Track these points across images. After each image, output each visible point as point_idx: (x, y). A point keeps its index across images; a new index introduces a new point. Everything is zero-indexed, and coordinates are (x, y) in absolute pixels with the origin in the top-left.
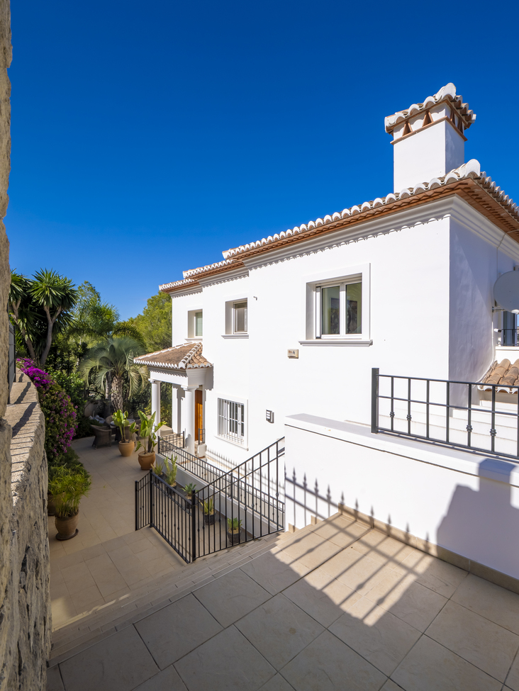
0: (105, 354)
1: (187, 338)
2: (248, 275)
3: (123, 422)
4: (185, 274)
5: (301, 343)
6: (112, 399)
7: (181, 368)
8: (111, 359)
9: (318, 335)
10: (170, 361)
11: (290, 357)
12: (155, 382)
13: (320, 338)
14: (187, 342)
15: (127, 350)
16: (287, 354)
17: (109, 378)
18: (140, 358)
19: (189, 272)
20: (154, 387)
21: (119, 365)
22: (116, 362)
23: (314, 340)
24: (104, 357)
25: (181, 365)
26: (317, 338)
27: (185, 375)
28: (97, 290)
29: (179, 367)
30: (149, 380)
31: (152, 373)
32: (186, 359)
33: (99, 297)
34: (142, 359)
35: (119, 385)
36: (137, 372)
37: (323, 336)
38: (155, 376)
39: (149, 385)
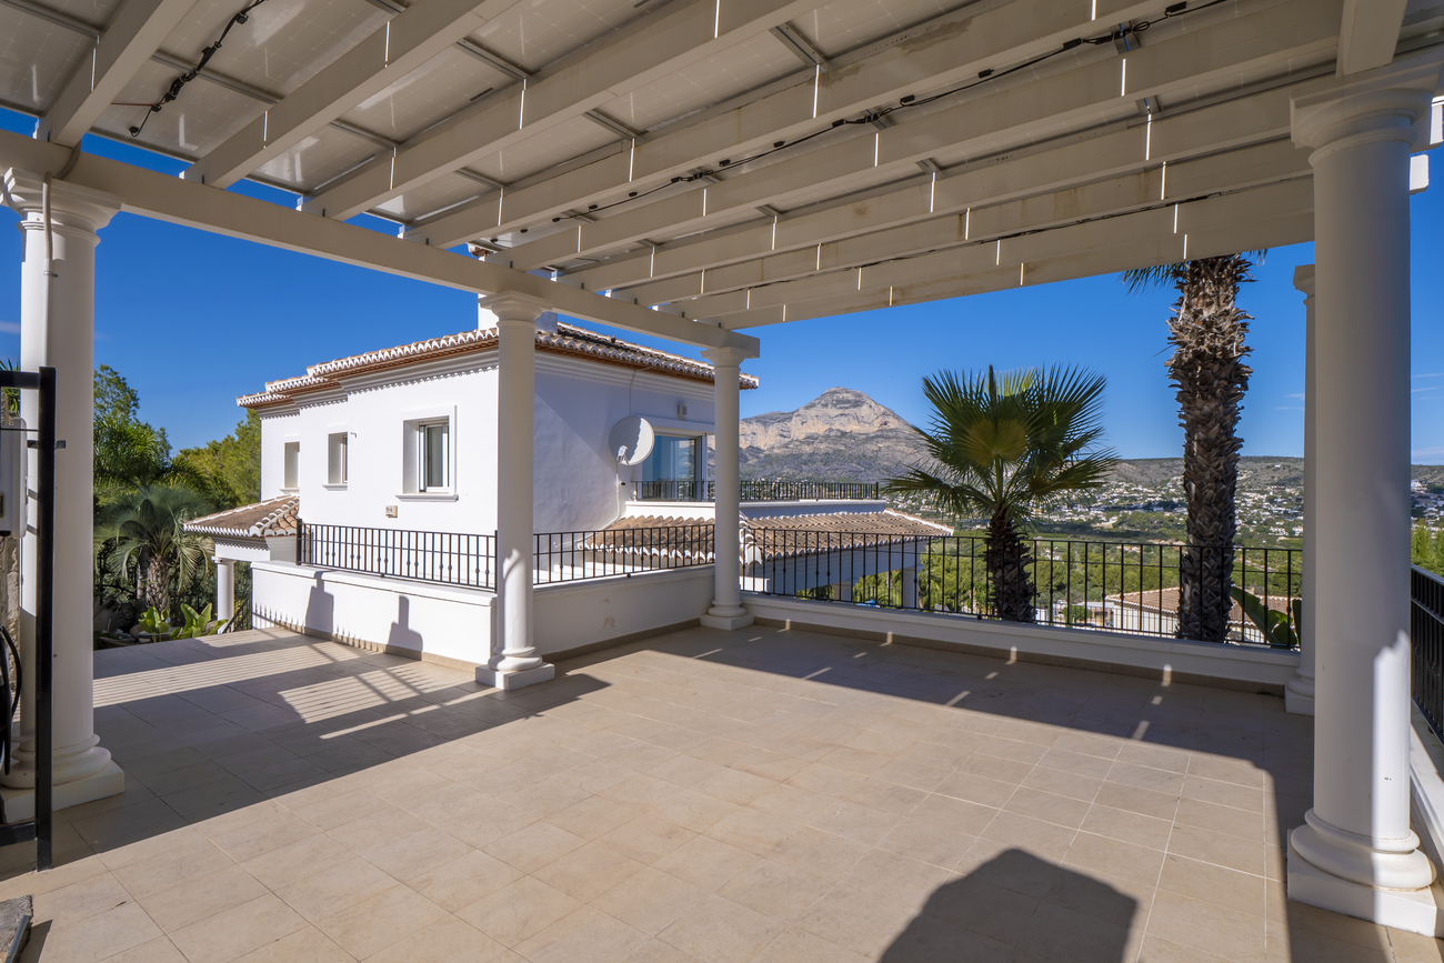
0: (131, 516)
1: (283, 487)
2: (347, 400)
3: (157, 626)
4: (268, 388)
5: (400, 498)
6: (148, 596)
7: (255, 536)
8: (146, 525)
9: (422, 488)
10: (241, 525)
11: (390, 516)
12: (223, 561)
13: (424, 491)
14: (283, 494)
15: (176, 510)
16: (384, 512)
17: (143, 559)
18: (195, 522)
19: (276, 383)
20: (221, 569)
21: (162, 536)
22: (157, 530)
23: (418, 494)
24: (130, 521)
25: (254, 530)
26: (421, 491)
27: (265, 547)
28: (131, 385)
29: (251, 534)
30: (213, 558)
31: (219, 547)
32: (265, 522)
33: (134, 399)
34: (197, 524)
35: (162, 571)
36: (197, 548)
37: (429, 489)
38: (222, 552)
39: (214, 566)
